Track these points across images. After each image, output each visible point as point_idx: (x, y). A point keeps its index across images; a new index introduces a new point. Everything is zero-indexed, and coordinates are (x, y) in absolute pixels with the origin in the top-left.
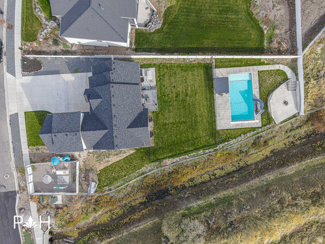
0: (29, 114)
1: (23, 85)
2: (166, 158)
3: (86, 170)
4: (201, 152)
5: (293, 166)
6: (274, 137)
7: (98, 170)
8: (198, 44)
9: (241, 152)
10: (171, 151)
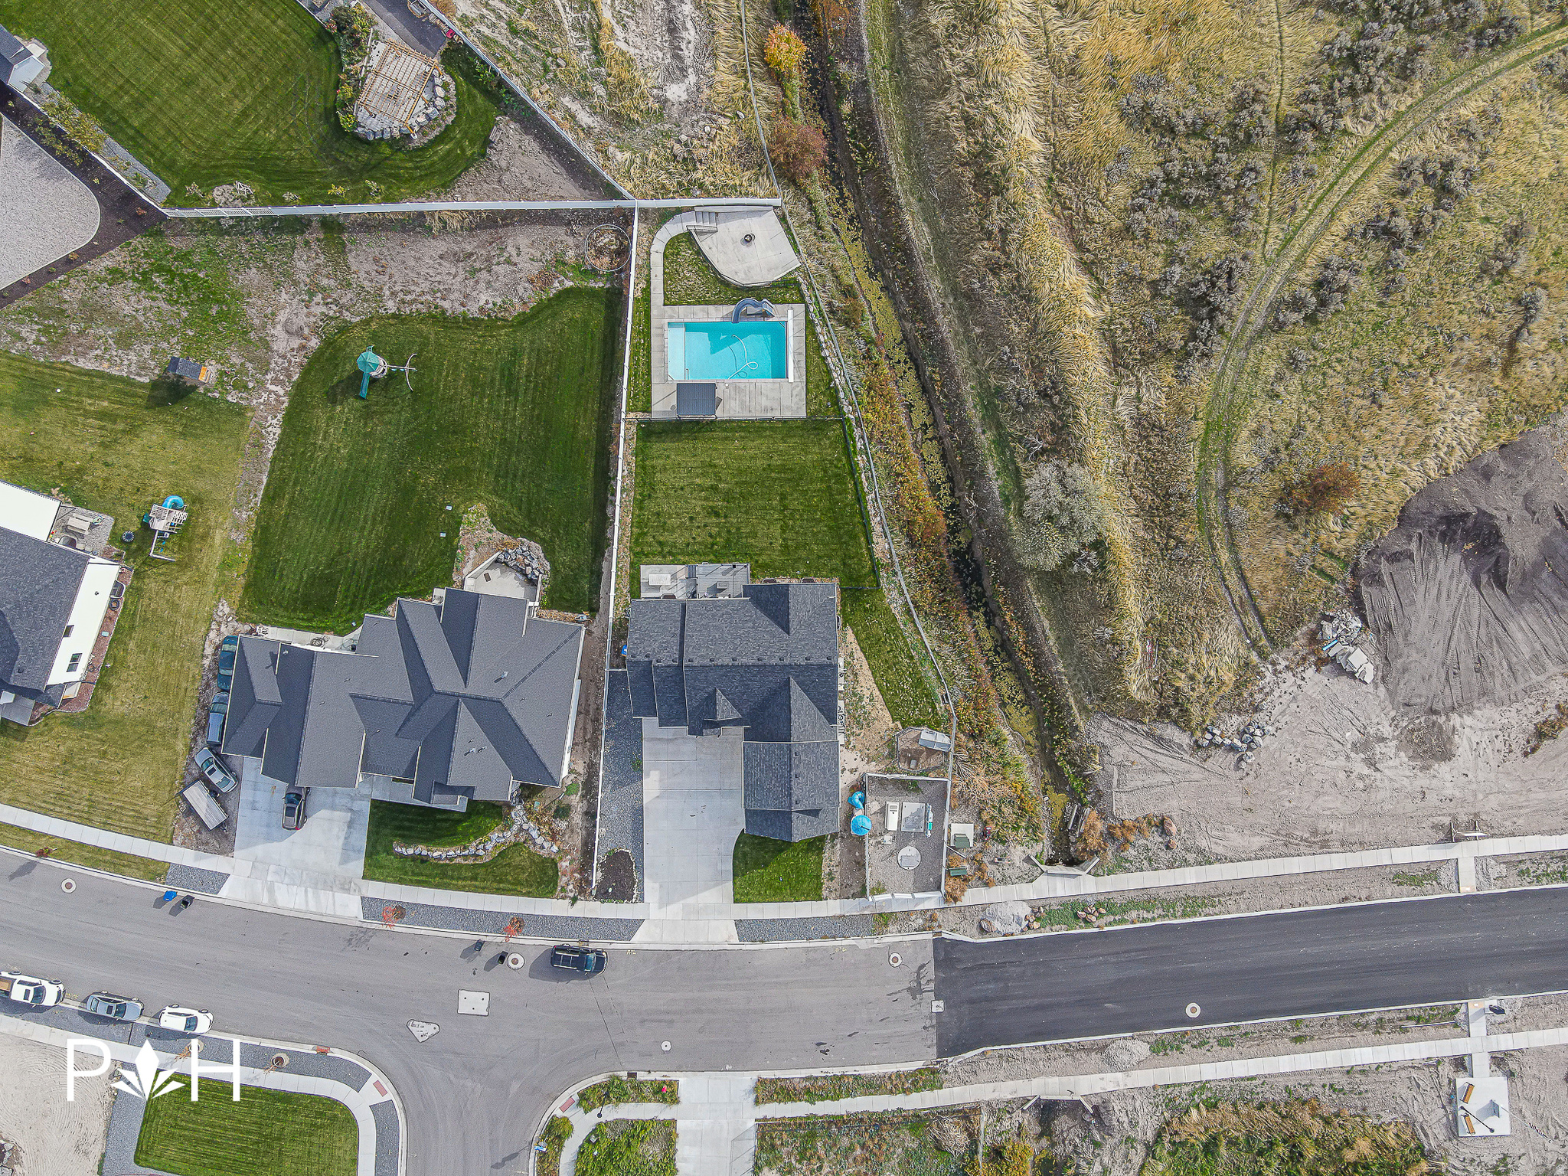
0: (741, 891)
1: (664, 903)
2: (870, 551)
3: (891, 755)
4: (860, 460)
5: (911, 227)
6: (833, 270)
7: (891, 725)
8: (587, 452)
9: (868, 356)
10: (854, 537)
